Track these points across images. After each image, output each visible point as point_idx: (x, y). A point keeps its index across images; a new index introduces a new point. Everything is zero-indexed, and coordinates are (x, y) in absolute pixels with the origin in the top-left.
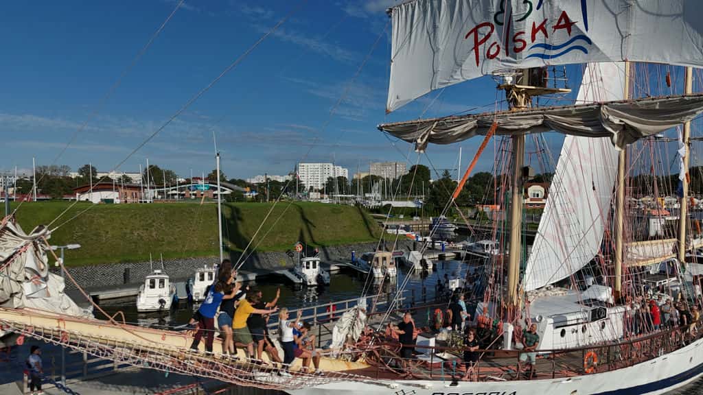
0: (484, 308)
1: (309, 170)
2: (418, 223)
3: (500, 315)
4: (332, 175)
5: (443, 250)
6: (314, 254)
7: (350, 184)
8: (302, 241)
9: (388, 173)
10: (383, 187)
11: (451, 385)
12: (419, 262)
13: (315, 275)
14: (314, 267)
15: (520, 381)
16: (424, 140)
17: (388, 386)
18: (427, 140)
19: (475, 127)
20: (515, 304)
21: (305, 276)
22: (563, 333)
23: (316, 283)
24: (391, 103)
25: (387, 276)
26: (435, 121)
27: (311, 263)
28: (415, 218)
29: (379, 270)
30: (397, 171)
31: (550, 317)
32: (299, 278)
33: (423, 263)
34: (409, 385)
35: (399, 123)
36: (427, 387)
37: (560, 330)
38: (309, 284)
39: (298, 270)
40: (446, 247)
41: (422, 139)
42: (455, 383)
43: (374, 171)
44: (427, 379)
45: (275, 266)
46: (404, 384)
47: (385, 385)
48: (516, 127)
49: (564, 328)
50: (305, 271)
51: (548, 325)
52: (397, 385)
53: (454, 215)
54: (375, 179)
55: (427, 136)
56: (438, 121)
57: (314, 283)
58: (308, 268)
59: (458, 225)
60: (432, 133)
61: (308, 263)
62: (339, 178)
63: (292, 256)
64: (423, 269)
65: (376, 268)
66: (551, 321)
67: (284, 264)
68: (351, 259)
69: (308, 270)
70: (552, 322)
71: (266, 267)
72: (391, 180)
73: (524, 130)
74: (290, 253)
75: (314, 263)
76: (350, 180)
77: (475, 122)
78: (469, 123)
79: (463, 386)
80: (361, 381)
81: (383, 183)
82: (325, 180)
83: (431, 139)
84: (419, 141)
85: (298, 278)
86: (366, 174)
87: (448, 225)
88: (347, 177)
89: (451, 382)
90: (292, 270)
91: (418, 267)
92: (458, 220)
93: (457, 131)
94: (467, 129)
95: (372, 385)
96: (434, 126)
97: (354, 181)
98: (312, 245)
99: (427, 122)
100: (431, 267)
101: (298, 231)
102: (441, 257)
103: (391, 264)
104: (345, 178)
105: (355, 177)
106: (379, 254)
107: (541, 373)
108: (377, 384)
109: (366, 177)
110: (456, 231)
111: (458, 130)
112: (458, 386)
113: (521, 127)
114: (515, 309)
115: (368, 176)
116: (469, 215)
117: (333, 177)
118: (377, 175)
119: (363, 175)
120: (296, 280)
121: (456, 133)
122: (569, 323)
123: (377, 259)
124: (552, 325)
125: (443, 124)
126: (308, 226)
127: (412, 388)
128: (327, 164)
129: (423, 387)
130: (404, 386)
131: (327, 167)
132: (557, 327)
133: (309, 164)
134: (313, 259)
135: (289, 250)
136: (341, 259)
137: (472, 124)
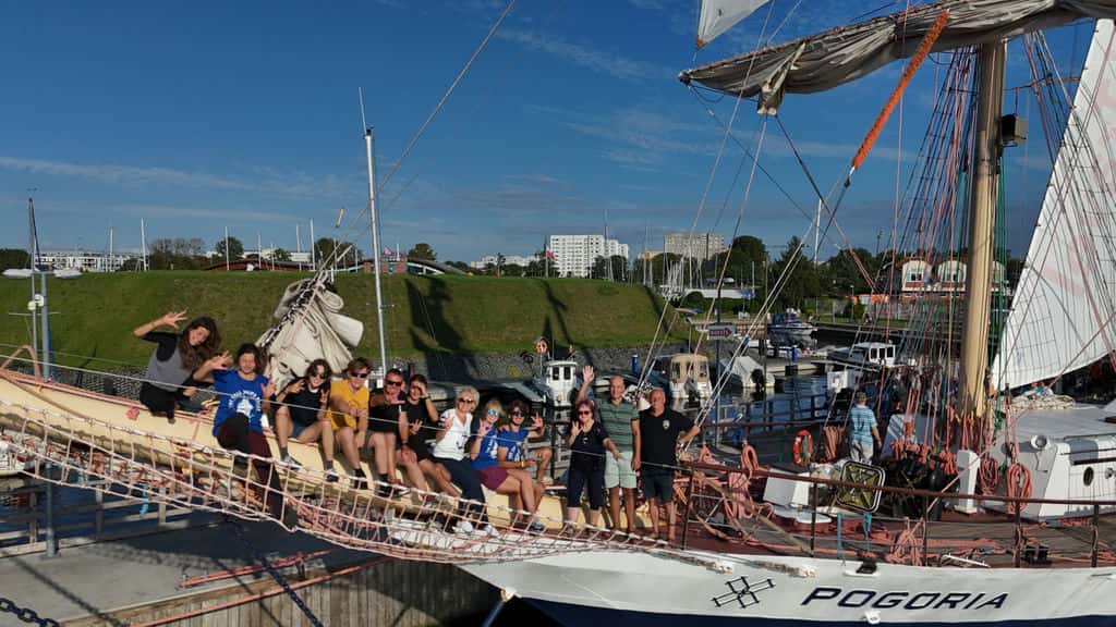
0: (906, 425)
1: (567, 246)
2: (745, 322)
3: (943, 438)
4: (602, 254)
5: (793, 359)
6: (566, 356)
7: (631, 267)
8: (547, 336)
9: (694, 249)
10: (686, 273)
11: (858, 572)
12: (750, 374)
13: (569, 389)
14: (567, 377)
15: (1021, 569)
16: (777, 86)
17: (710, 566)
18: (782, 86)
19: (891, 41)
20: (979, 413)
21: (550, 390)
22: (1088, 476)
23: (569, 404)
24: (708, 25)
25: (693, 394)
26: (801, 43)
27: (562, 370)
28: (741, 314)
29: (681, 386)
30: (710, 247)
31: (1064, 440)
32: (541, 394)
33: (758, 377)
34: (761, 565)
35: (724, 61)
36: (802, 573)
37: (1082, 468)
38: (556, 404)
39: (539, 382)
40: (798, 355)
41: (771, 85)
42: (869, 567)
43: (670, 247)
44: (803, 554)
45: (501, 376)
46: (748, 563)
47: (702, 563)
48: (991, 22)
49: (1091, 465)
50: (550, 382)
51: (1058, 456)
52: (730, 564)
53: (809, 311)
54: (674, 258)
55: (782, 77)
56: (808, 41)
57: (565, 403)
58: (556, 378)
59: (817, 325)
60: (793, 68)
61: (556, 370)
62: (615, 258)
63: (529, 362)
64: (757, 387)
65: (675, 382)
66: (1066, 448)
67: (517, 375)
68: (630, 369)
69: (556, 381)
70: (1069, 451)
71: (485, 377)
72: (700, 263)
73: (1011, 25)
74: (526, 356)
75: (567, 370)
76: (632, 261)
77: (891, 28)
78: (878, 34)
79: (888, 575)
80: (645, 551)
81: (687, 265)
82: (592, 262)
83: (791, 84)
84: (766, 89)
85: (539, 394)
86: (657, 253)
87: (800, 326)
88: (627, 257)
89: (860, 564)
90: (529, 383)
91: (749, 384)
92: (814, 318)
93: (851, 54)
94: (872, 48)
95: (672, 561)
96: (799, 53)
97: (638, 263)
98: (565, 345)
99: (784, 48)
100: (770, 383)
101: (542, 321)
102: (790, 371)
103: (702, 375)
104: (624, 258)
105: (639, 257)
106: (681, 359)
107: (1058, 557)
108: (685, 559)
109: (657, 257)
110: (813, 335)
111: (854, 51)
112: (875, 574)
113: (1002, 19)
114: (979, 426)
115: (662, 255)
116: (834, 311)
117: (605, 257)
118: (676, 253)
119: (652, 255)
120: (535, 398)
121: (850, 58)
122: (1101, 455)
123: (677, 367)
124: (1067, 456)
125: (819, 46)
126: (557, 311)
127: (765, 573)
128: (594, 237)
129: (793, 572)
130: (750, 569)
131: (595, 241)
132: (1076, 463)
133: (567, 237)
134: (564, 363)
135: (525, 352)
136: (613, 369)
137: (884, 34)
